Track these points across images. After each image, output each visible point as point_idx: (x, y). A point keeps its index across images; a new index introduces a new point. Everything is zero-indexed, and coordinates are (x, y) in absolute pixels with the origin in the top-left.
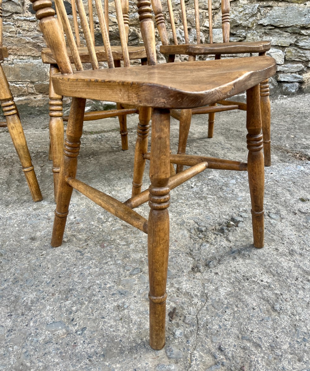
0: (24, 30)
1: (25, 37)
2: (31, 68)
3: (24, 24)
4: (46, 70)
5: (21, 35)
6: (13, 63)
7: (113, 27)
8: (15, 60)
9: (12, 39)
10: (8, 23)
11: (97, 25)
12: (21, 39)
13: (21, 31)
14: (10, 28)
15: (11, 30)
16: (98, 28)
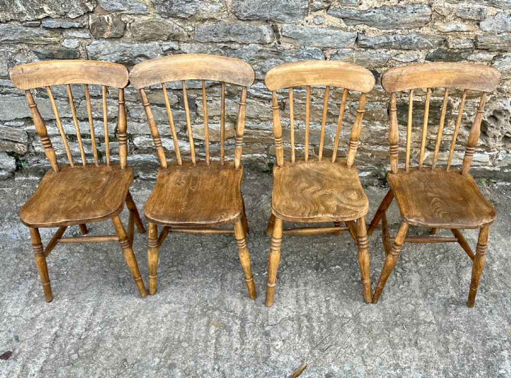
0: (317, 98)
1: (317, 104)
2: (315, 133)
3: (319, 92)
4: (331, 136)
5: (314, 102)
6: (298, 128)
7: (423, 97)
8: (301, 125)
9: (303, 105)
10: (303, 91)
11: (403, 95)
12: (313, 106)
13: (314, 98)
14: (304, 96)
15: (304, 98)
16: (404, 98)
